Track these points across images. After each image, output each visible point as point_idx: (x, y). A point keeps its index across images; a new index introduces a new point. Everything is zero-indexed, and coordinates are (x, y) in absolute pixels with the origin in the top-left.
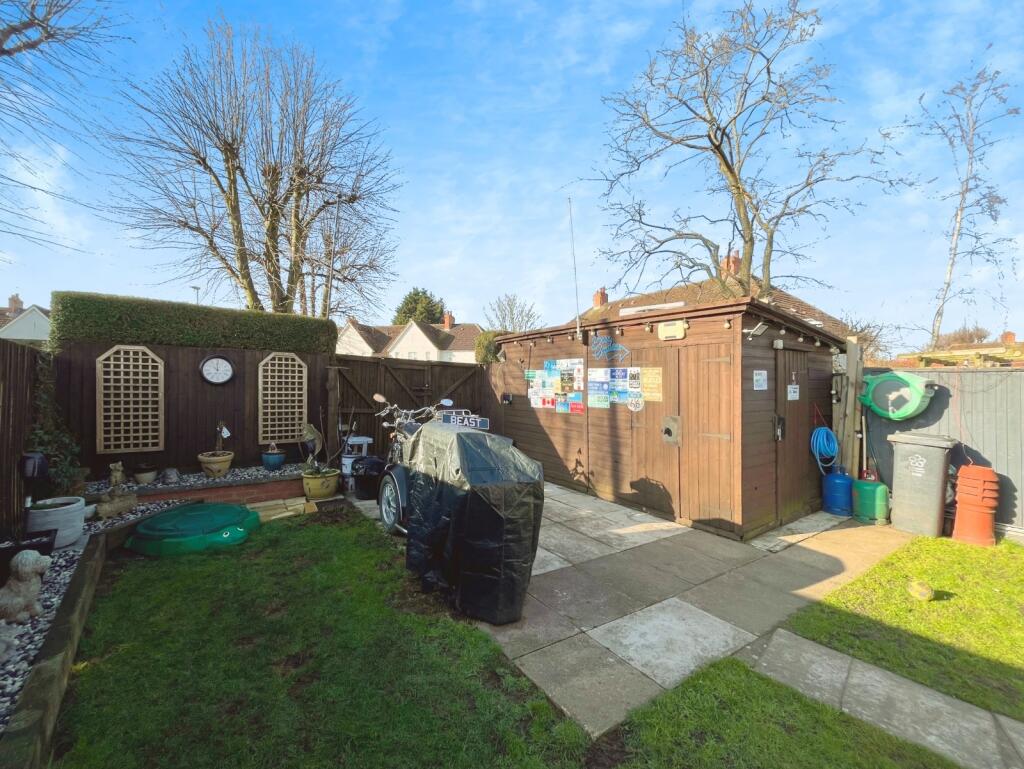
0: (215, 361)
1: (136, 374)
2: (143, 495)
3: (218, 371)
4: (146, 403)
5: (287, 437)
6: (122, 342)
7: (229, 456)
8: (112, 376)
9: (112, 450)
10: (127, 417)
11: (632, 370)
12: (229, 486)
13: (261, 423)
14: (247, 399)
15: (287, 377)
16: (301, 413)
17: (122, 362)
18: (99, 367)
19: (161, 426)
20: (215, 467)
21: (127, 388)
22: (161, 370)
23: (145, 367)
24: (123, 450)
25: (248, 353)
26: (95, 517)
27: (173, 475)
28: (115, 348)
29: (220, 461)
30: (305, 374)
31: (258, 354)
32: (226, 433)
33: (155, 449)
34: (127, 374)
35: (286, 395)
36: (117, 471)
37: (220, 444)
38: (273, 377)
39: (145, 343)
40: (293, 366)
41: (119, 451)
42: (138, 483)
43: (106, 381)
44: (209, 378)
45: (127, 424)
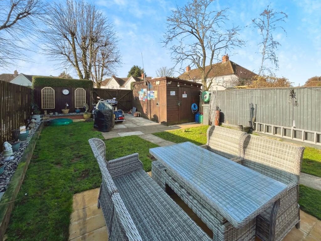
0: (65, 90)
1: (49, 93)
2: (51, 117)
3: (66, 92)
4: (51, 99)
5: (81, 106)
6: (46, 86)
7: (68, 110)
8: (44, 93)
9: (45, 108)
10: (47, 102)
11: (153, 91)
12: (68, 116)
13: (75, 103)
14: (72, 98)
15: (81, 93)
16: (84, 101)
17: (46, 90)
18: (42, 91)
19: (54, 104)
20: (65, 112)
21: (47, 96)
22: (54, 92)
23: (51, 91)
24: (47, 108)
25: (72, 88)
26: (42, 120)
27: (57, 113)
28: (45, 88)
29: (66, 111)
30: (85, 93)
31: (75, 88)
32: (67, 105)
33: (53, 108)
34: (47, 93)
35: (81, 97)
36: (46, 112)
37: (66, 107)
38: (78, 93)
39: (51, 87)
40: (83, 91)
41: (46, 109)
42: (50, 115)
43: (43, 94)
44: (64, 93)
45: (47, 103)
